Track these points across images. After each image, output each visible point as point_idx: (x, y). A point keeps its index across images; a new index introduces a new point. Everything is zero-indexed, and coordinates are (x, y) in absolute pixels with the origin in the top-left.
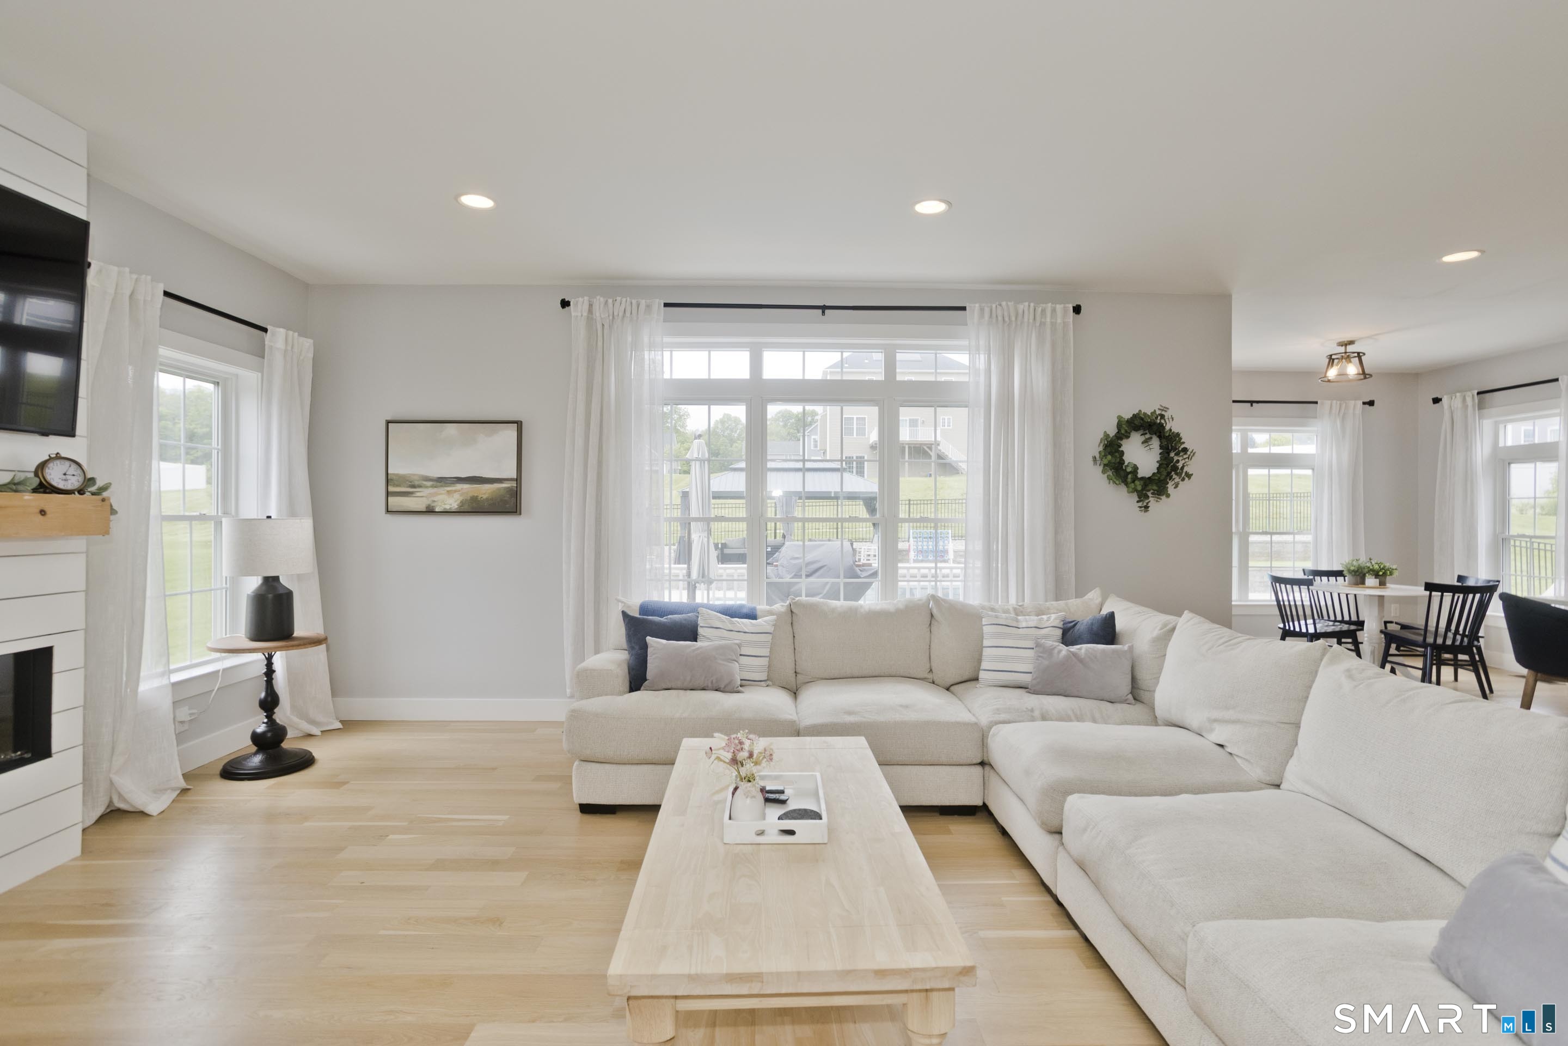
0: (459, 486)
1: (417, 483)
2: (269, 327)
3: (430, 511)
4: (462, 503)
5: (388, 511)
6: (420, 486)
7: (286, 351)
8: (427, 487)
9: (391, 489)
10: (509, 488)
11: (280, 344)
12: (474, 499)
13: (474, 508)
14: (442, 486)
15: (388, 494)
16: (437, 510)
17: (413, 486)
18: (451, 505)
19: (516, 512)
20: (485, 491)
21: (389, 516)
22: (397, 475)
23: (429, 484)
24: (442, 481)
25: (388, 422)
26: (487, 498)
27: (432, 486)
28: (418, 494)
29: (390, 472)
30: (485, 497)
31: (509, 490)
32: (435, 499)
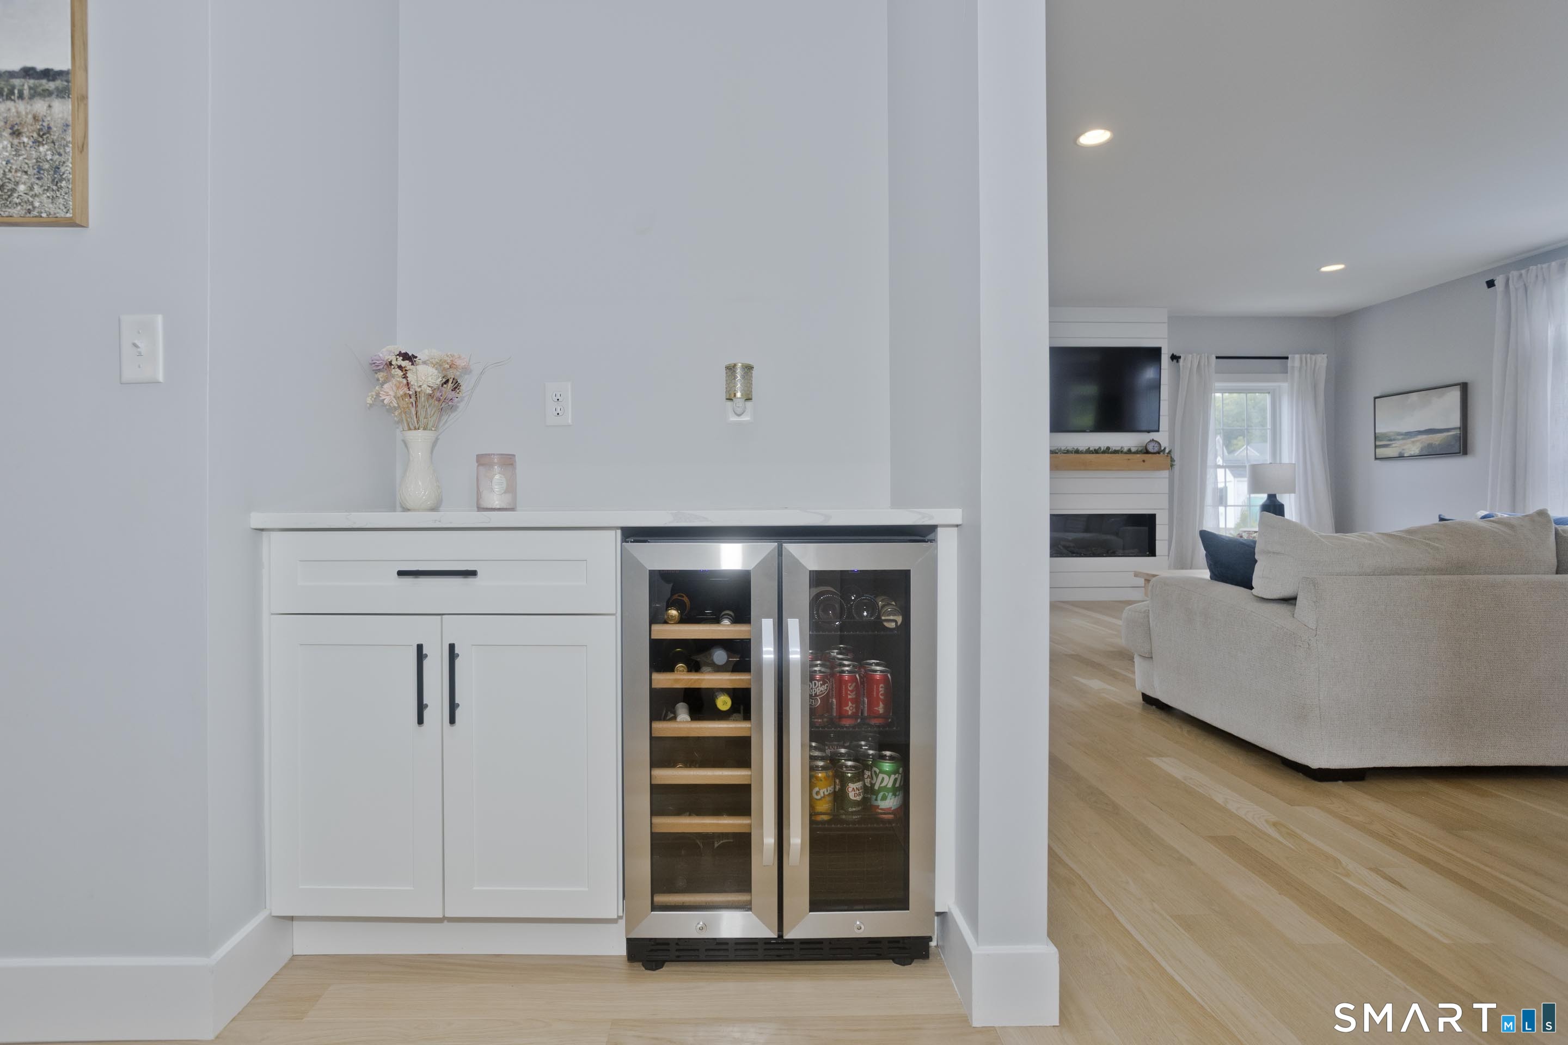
0: (1420, 437)
1: (1393, 438)
2: (1290, 356)
3: (1401, 457)
4: (1422, 449)
5: (1376, 459)
6: (1394, 440)
7: (1300, 368)
8: (1399, 440)
9: (1378, 443)
10: (1454, 435)
11: (1297, 364)
12: (1430, 445)
13: (1430, 453)
14: (1409, 438)
15: (1376, 447)
16: (1405, 455)
17: (1390, 440)
18: (1414, 451)
19: (1460, 453)
20: (1437, 439)
21: (1378, 461)
22: (1379, 433)
23: (1400, 437)
24: (1409, 435)
25: (1375, 398)
26: (1439, 444)
27: (1403, 439)
28: (1394, 445)
29: (1376, 432)
30: (1437, 443)
31: (1454, 436)
32: (1405, 447)
